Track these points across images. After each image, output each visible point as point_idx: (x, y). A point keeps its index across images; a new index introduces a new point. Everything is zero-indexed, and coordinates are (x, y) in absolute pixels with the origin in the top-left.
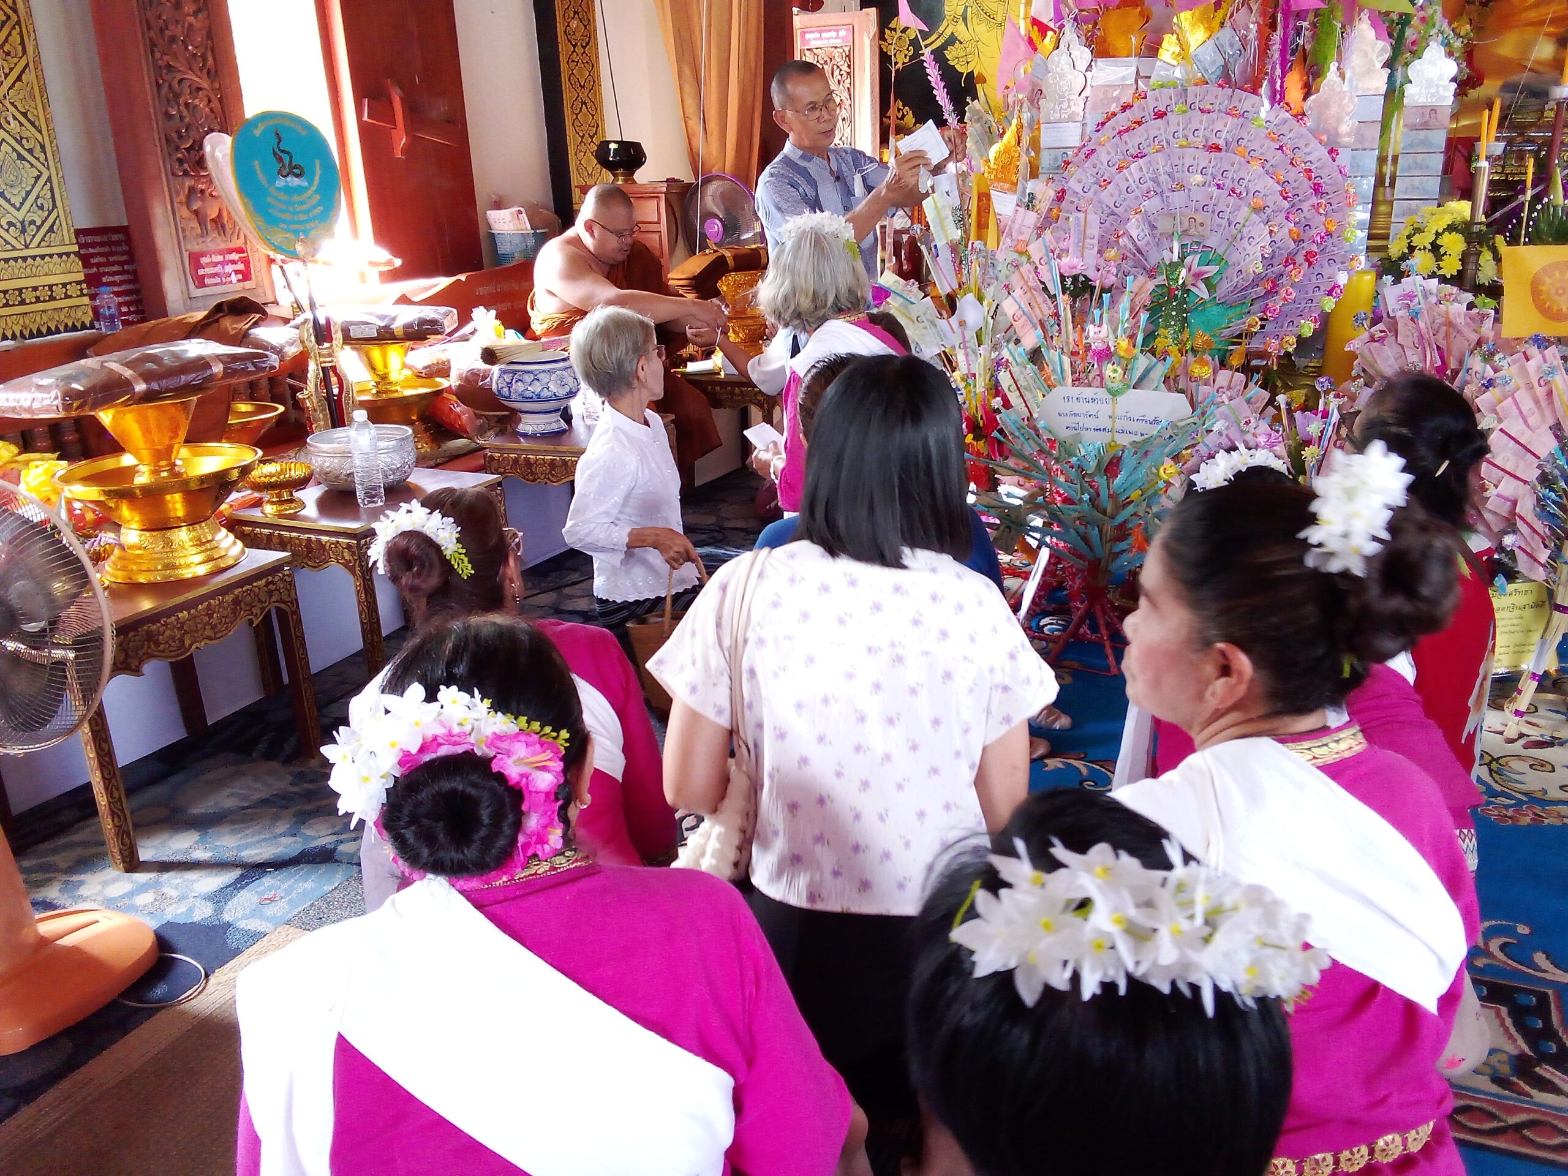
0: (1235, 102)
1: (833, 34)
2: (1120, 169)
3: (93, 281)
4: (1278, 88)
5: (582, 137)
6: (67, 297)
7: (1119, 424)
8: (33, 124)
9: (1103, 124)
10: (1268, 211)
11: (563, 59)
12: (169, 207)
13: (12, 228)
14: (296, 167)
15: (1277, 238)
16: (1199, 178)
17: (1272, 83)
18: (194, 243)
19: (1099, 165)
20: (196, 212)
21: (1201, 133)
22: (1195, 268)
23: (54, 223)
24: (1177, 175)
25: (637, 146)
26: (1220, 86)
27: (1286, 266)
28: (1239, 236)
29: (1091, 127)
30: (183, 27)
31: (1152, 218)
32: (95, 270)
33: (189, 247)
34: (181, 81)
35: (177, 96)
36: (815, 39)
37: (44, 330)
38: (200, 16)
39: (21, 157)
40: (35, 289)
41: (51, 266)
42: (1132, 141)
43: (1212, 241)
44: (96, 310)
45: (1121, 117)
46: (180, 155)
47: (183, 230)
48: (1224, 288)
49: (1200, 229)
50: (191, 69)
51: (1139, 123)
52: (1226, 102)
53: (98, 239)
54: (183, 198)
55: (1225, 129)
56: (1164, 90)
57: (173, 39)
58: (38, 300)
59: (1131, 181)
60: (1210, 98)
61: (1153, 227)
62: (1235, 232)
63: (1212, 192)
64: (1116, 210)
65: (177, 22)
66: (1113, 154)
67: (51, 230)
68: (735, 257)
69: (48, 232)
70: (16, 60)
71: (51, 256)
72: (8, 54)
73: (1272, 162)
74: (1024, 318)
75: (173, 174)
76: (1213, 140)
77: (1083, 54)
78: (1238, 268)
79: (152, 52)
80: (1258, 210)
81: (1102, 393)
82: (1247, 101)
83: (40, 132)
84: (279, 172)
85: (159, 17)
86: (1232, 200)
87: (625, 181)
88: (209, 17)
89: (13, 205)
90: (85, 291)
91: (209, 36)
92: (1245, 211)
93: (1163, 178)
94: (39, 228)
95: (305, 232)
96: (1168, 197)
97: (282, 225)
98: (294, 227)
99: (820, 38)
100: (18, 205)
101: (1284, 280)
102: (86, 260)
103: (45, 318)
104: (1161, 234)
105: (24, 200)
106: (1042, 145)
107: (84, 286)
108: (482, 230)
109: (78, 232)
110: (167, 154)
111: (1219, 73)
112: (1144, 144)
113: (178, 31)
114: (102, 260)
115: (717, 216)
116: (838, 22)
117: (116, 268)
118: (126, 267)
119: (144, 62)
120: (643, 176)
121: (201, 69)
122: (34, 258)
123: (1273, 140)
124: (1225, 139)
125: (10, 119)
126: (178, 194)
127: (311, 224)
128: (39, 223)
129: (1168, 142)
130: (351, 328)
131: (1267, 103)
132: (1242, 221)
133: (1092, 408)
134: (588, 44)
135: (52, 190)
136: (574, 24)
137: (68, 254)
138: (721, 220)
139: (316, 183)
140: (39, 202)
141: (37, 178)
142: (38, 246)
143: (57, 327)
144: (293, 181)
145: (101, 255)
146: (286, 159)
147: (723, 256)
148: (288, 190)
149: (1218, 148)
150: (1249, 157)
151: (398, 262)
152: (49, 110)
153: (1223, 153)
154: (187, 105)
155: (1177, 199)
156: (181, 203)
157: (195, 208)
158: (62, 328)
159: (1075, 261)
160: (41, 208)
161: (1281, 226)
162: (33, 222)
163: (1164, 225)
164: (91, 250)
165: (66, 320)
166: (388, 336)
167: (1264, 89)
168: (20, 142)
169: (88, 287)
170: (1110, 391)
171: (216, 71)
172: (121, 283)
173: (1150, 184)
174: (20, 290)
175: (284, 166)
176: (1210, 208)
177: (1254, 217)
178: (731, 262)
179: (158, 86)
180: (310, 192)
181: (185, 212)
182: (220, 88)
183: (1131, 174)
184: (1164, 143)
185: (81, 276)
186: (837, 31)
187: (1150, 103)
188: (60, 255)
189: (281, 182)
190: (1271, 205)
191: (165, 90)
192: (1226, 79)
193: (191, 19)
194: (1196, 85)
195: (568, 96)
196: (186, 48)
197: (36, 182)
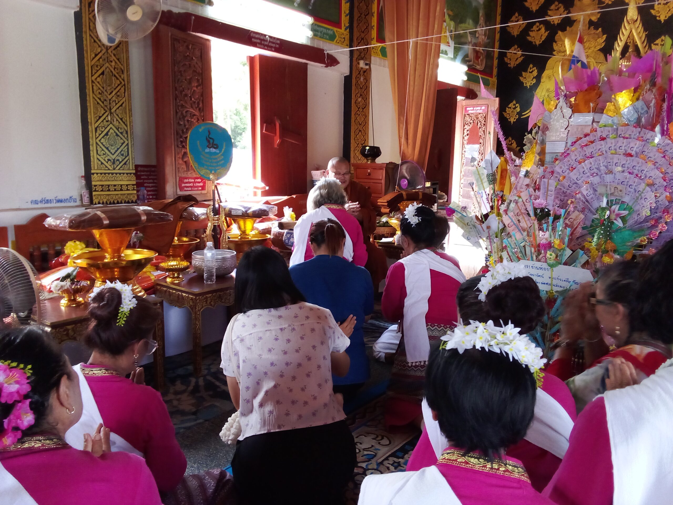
0: (642, 134)
1: (479, 108)
2: (580, 163)
3: (139, 185)
4: (665, 129)
5: (358, 144)
6: (127, 190)
7: (555, 282)
8: (124, 123)
9: (575, 142)
10: (656, 186)
11: (353, 113)
12: (174, 159)
13: (109, 162)
14: (215, 145)
15: (660, 199)
16: (620, 169)
17: (662, 127)
18: (182, 174)
19: (571, 161)
20: (185, 162)
21: (623, 148)
22: (616, 211)
23: (127, 161)
24: (610, 167)
25: (378, 149)
26: (634, 127)
27: (664, 213)
28: (640, 197)
29: (570, 143)
30: (191, 91)
31: (594, 186)
32: (142, 181)
33: (180, 175)
34: (187, 112)
35: (184, 117)
36: (471, 110)
37: (116, 202)
38: (199, 88)
39: (117, 135)
40: (115, 186)
41: (123, 177)
42: (588, 151)
43: (626, 199)
44: (138, 196)
45: (584, 139)
46: (182, 140)
47: (178, 168)
48: (630, 222)
49: (620, 192)
50: (192, 107)
51: (592, 142)
52: (638, 134)
53: (146, 169)
54: (180, 156)
55: (636, 146)
56: (606, 128)
57: (186, 95)
58: (115, 190)
59: (585, 168)
60: (629, 132)
61: (595, 190)
62: (637, 195)
63: (627, 176)
64: (577, 182)
65: (188, 89)
66: (578, 156)
67: (125, 164)
68: (407, 195)
69: (124, 164)
70: (121, 99)
71: (124, 174)
72: (118, 96)
73: (660, 163)
74: (514, 226)
75: (178, 146)
76: (629, 151)
77: (568, 111)
78: (638, 213)
79: (176, 100)
80: (650, 185)
81: (545, 265)
82: (649, 134)
83: (127, 126)
84: (208, 146)
85: (181, 86)
86: (636, 180)
87: (371, 162)
88: (203, 88)
89: (111, 153)
90: (135, 189)
91: (202, 95)
92: (643, 186)
93: (603, 168)
94: (120, 163)
95: (215, 171)
96: (604, 177)
97: (205, 167)
98: (210, 168)
99: (473, 110)
100: (113, 153)
101: (662, 220)
102: (138, 177)
103: (117, 197)
104: (599, 194)
105: (116, 151)
106: (547, 151)
107: (135, 186)
108: (308, 179)
109: (137, 167)
110: (176, 139)
111: (635, 121)
112: (594, 152)
113: (189, 93)
114: (146, 177)
115: (406, 178)
116: (481, 103)
117: (151, 181)
118: (155, 181)
119: (172, 102)
120: (379, 160)
121: (196, 108)
122: (116, 174)
123: (660, 153)
124: (636, 151)
125: (115, 120)
126: (178, 154)
127: (218, 168)
128: (121, 160)
129: (606, 152)
130: (232, 211)
131: (659, 136)
132: (641, 190)
133: (540, 272)
134: (365, 108)
135: (128, 149)
136: (360, 99)
137: (131, 174)
138: (408, 180)
139: (223, 151)
140: (122, 153)
141: (123, 144)
142: (119, 169)
143: (121, 201)
144: (213, 150)
145: (146, 175)
146: (211, 141)
147: (402, 194)
148: (210, 153)
149: (630, 155)
150: (647, 160)
151: (267, 188)
152: (131, 118)
153: (633, 158)
154: (188, 121)
155: (608, 178)
156: (179, 158)
157: (185, 160)
158: (123, 202)
159: (542, 201)
160: (123, 155)
161: (662, 194)
162: (118, 160)
163: (601, 190)
164: (142, 173)
165: (125, 199)
166: (246, 215)
167: (658, 129)
168: (118, 130)
169: (137, 187)
170: (549, 265)
171: (203, 109)
172: (152, 187)
173: (595, 170)
174: (109, 186)
175: (210, 144)
176: (625, 183)
177: (648, 189)
178: (405, 197)
179: (177, 112)
180: (220, 154)
181: (181, 161)
182: (203, 116)
183: (586, 165)
184: (604, 152)
185: (135, 183)
186: (481, 107)
187: (599, 134)
188: (127, 174)
189: (207, 150)
190: (657, 183)
191: (179, 114)
192: (638, 124)
193: (195, 88)
194: (622, 126)
195: (353, 128)
196: (191, 99)
197: (122, 145)
